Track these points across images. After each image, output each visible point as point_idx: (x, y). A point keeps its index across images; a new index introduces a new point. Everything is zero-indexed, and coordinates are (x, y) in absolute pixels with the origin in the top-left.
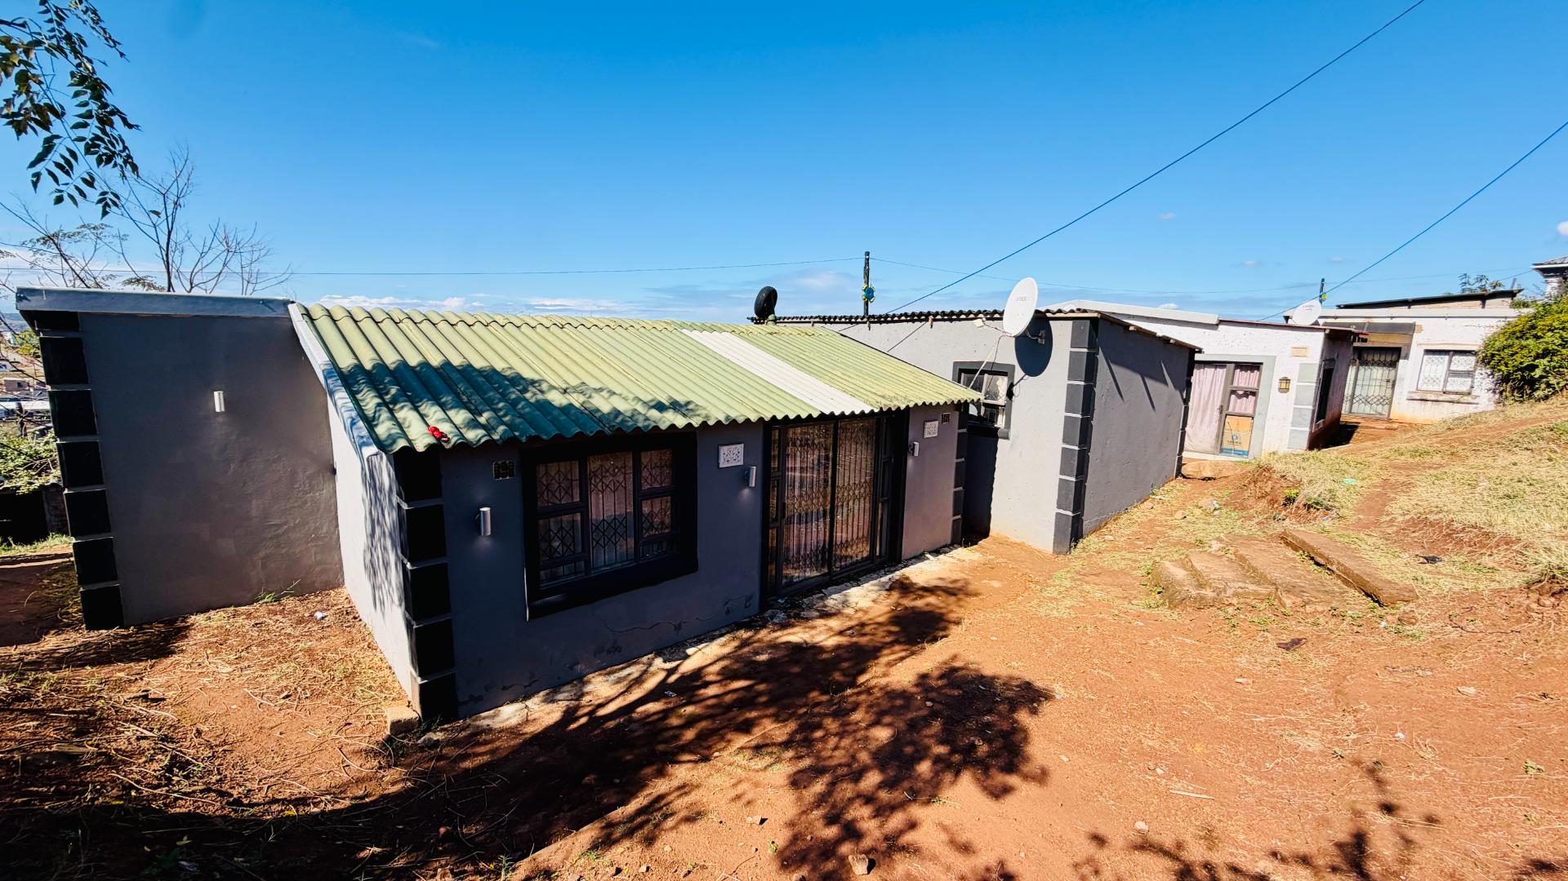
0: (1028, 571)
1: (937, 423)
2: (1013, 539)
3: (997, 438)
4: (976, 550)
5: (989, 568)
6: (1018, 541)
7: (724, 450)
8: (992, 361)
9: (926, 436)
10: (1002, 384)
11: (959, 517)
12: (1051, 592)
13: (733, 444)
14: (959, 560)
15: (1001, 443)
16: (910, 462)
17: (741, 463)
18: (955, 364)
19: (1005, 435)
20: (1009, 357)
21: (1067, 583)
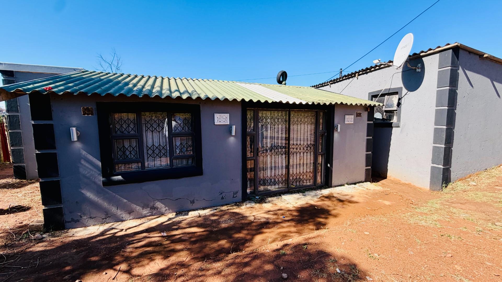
0: (411, 198)
1: (353, 116)
2: (403, 181)
3: (392, 127)
4: (379, 185)
5: (385, 195)
6: (407, 182)
7: (217, 116)
8: (389, 88)
9: (346, 122)
10: (395, 99)
11: (370, 167)
12: (424, 210)
13: (222, 113)
14: (367, 189)
15: (394, 130)
16: (336, 135)
17: (229, 124)
18: (369, 93)
19: (398, 126)
20: (398, 83)
21: (438, 206)
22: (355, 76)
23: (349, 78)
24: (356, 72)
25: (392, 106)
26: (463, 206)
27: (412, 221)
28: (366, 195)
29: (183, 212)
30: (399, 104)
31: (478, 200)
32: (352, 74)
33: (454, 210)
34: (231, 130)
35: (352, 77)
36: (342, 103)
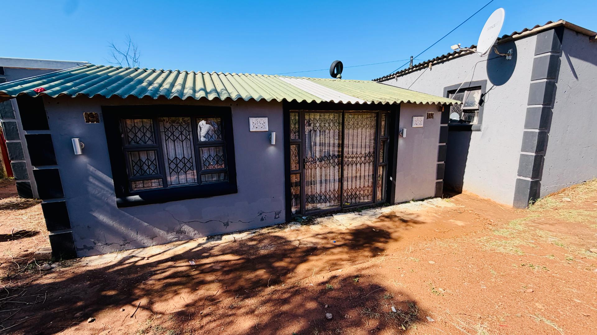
3: (471, 131)
4: (452, 202)
6: (486, 198)
7: (252, 120)
8: (470, 81)
9: (414, 126)
10: (477, 95)
11: (441, 180)
13: (259, 117)
15: (474, 135)
16: (401, 142)
17: (267, 130)
18: (445, 88)
19: (478, 129)
22: (428, 66)
23: (420, 69)
24: (429, 61)
25: (472, 104)
26: (552, 228)
27: (488, 247)
28: (436, 213)
29: (215, 236)
30: (481, 102)
31: (572, 220)
32: (425, 63)
33: (541, 233)
34: (271, 138)
35: (424, 68)
36: (409, 102)
